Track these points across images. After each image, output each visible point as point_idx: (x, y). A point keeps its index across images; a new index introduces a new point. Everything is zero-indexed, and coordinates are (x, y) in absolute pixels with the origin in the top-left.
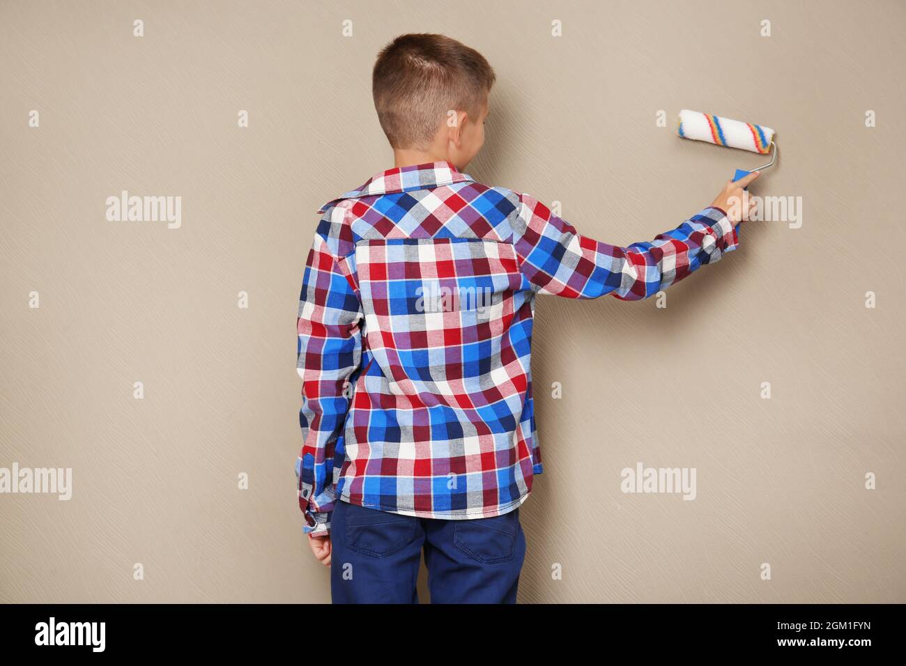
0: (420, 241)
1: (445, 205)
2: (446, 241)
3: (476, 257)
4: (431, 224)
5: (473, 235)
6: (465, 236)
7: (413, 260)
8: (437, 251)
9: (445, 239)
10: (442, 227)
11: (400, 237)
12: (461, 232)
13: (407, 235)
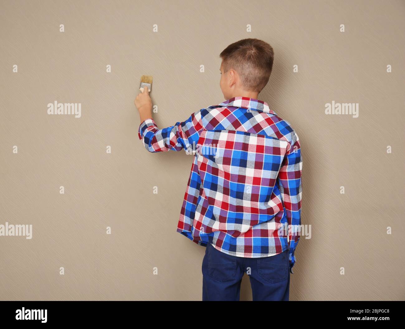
0: (251, 134)
1: (265, 121)
2: (263, 137)
3: (275, 146)
4: (257, 128)
5: (276, 137)
6: (272, 136)
7: (247, 142)
8: (258, 140)
9: (263, 135)
10: (262, 130)
11: (243, 131)
12: (271, 134)
13: (246, 131)
